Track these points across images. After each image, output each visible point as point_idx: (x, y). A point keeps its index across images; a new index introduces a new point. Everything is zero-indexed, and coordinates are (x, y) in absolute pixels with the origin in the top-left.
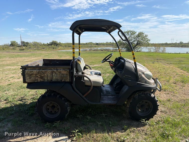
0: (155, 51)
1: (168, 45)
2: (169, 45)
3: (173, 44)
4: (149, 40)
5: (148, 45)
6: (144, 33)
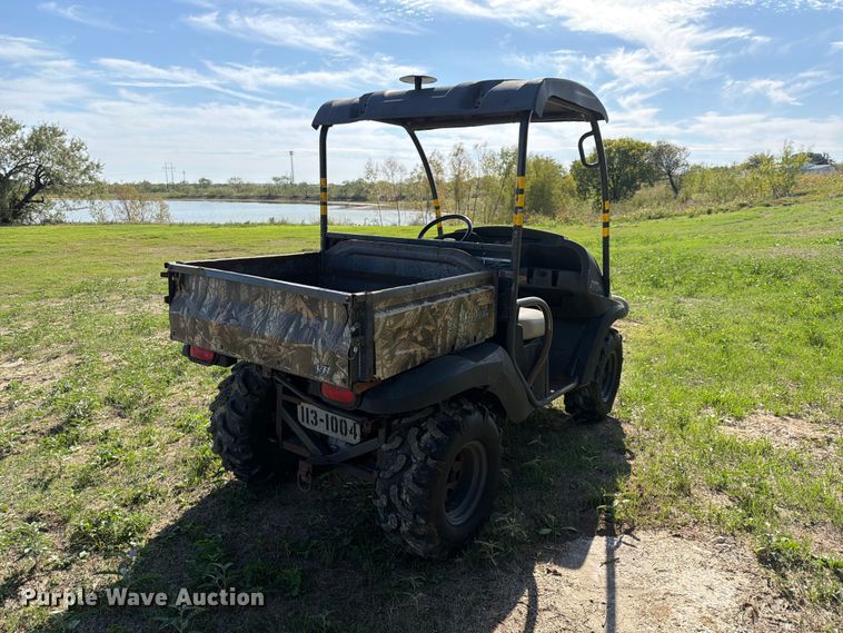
0: (125, 216)
1: (154, 191)
2: (158, 190)
3: (173, 186)
4: (98, 166)
5: (100, 191)
6: (62, 134)
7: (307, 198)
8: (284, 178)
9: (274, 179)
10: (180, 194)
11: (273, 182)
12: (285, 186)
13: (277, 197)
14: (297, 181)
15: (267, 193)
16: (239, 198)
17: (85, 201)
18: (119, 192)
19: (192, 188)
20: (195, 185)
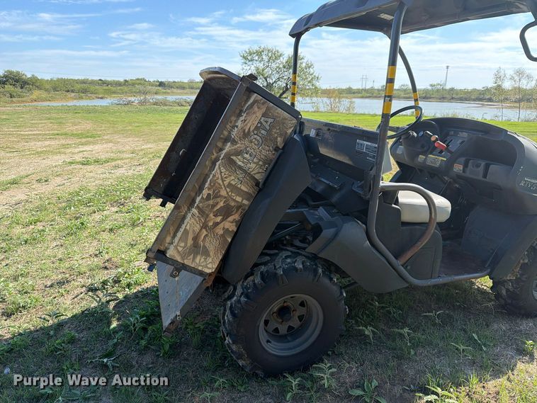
0: (329, 108)
1: (354, 93)
2: (356, 93)
3: (365, 90)
4: (318, 78)
5: (316, 92)
6: (302, 59)
7: (452, 98)
8: (439, 84)
9: (431, 85)
10: (368, 95)
11: (430, 88)
12: (438, 90)
13: (430, 98)
14: (448, 87)
15: (424, 95)
16: (404, 98)
17: (307, 98)
18: (328, 93)
19: (376, 91)
20: (378, 90)
